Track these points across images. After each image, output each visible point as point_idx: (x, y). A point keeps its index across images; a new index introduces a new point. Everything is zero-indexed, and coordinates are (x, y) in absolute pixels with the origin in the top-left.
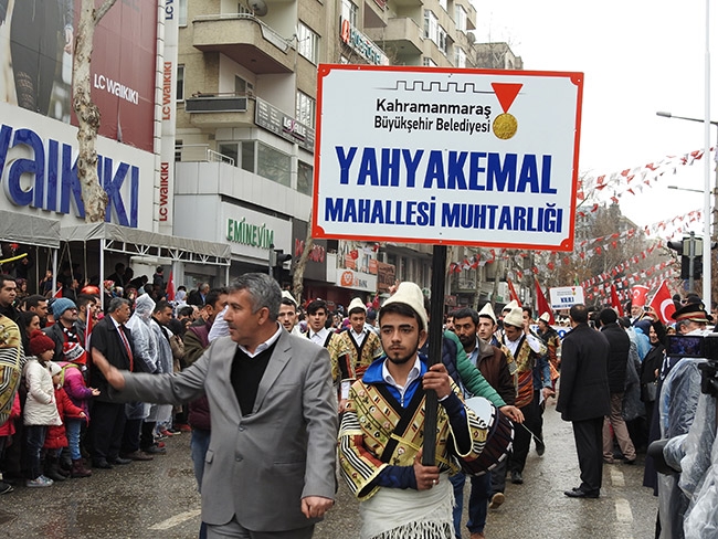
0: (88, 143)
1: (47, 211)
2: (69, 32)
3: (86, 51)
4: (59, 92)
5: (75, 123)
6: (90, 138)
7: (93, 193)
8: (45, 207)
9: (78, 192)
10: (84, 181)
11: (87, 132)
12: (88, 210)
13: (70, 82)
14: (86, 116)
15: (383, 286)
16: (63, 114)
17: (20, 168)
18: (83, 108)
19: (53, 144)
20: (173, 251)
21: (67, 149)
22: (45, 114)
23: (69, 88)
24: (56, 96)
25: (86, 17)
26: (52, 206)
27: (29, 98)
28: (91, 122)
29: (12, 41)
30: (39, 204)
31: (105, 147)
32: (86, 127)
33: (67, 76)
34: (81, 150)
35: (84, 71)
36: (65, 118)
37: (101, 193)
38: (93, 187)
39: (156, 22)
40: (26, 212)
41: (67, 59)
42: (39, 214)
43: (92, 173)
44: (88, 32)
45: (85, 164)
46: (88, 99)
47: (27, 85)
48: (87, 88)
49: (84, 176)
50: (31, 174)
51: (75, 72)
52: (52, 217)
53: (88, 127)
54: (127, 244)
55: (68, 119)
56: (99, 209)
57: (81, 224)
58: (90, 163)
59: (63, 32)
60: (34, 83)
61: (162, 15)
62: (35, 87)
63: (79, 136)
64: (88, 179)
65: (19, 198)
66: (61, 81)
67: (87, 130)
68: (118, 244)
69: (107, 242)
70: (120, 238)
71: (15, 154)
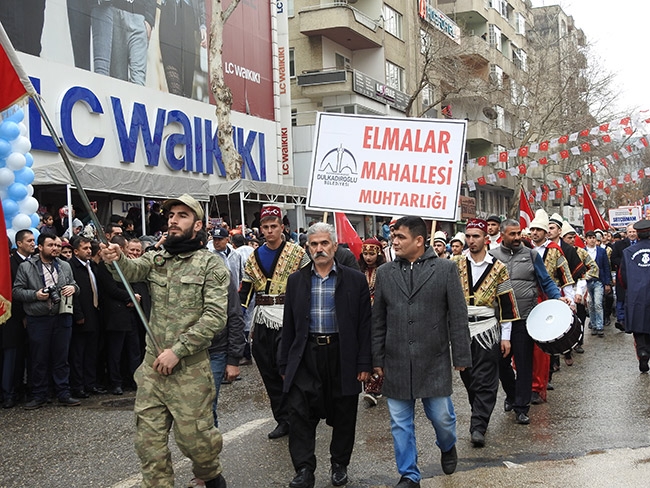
0: (225, 117)
1: (196, 173)
2: (203, 31)
3: (218, 44)
4: (199, 79)
5: (213, 102)
6: (225, 114)
7: (231, 156)
8: (195, 170)
9: (219, 157)
10: (223, 148)
11: (223, 109)
12: (228, 170)
13: (206, 70)
14: (221, 96)
15: (467, 215)
16: (203, 96)
17: (173, 141)
18: (219, 91)
19: (197, 121)
20: (296, 198)
21: (208, 123)
22: (190, 97)
23: (206, 75)
24: (197, 82)
25: (216, 19)
26: (200, 169)
27: (176, 85)
28: (226, 100)
29: (161, 43)
30: (190, 168)
31: (237, 119)
32: (222, 105)
33: (204, 66)
34: (220, 123)
35: (217, 61)
36: (205, 99)
37: (237, 156)
38: (230, 151)
39: (270, 17)
40: (180, 174)
41: (204, 52)
42: (191, 176)
43: (229, 141)
44: (218, 30)
45: (223, 134)
46: (222, 83)
47: (174, 75)
48: (220, 74)
49: (222, 143)
50: (182, 145)
51: (211, 62)
52: (201, 177)
53: (223, 105)
54: (261, 195)
55: (207, 99)
56: (236, 168)
57: (223, 182)
58: (226, 133)
59: (199, 31)
60: (179, 73)
61: (274, 9)
62: (180, 77)
63: (217, 113)
64: (226, 146)
65: (175, 164)
66: (200, 71)
67: (223, 107)
68: (253, 196)
69: (246, 194)
70: (255, 191)
71: (169, 131)
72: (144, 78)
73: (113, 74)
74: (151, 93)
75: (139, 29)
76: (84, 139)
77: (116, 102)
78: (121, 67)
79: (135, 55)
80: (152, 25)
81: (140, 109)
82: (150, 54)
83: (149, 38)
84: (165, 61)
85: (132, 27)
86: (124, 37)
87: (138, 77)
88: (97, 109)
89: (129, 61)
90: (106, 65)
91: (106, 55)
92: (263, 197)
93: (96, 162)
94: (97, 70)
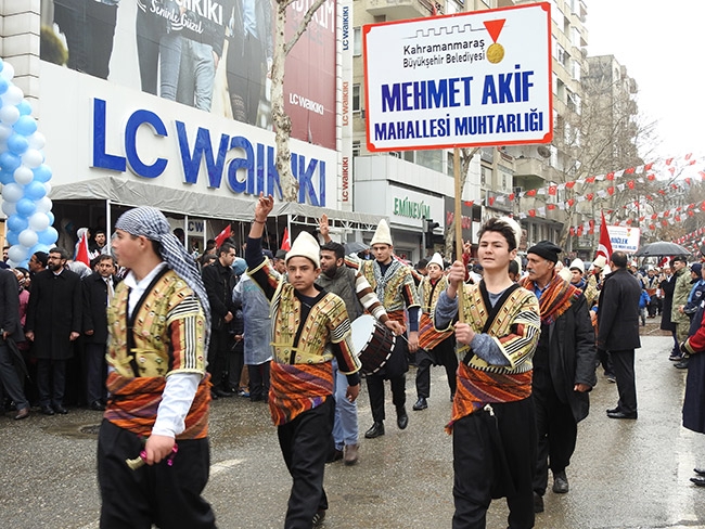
0: (283, 144)
2: (270, 64)
3: (280, 75)
4: (263, 108)
5: (275, 130)
6: (284, 141)
7: (288, 180)
8: (256, 193)
9: (278, 181)
10: (281, 173)
11: (282, 136)
12: (284, 193)
14: (281, 124)
16: (267, 124)
17: (236, 165)
18: (279, 118)
19: (260, 147)
20: (345, 222)
21: (271, 149)
22: (254, 125)
23: (269, 104)
25: (280, 50)
27: (242, 113)
28: (285, 128)
29: (227, 72)
30: (251, 190)
31: (296, 146)
32: (281, 132)
33: (268, 97)
34: (278, 149)
35: (279, 90)
36: (268, 127)
37: (293, 181)
38: (288, 176)
40: (241, 197)
41: (269, 82)
42: (251, 199)
43: (287, 166)
44: (281, 61)
45: (282, 161)
46: (281, 111)
47: (240, 103)
48: (281, 103)
49: (281, 169)
50: (244, 170)
51: (273, 91)
53: (283, 132)
54: (309, 218)
55: (270, 127)
56: (292, 193)
58: (284, 159)
59: (265, 63)
60: (244, 102)
61: (340, 46)
62: (246, 105)
63: (277, 140)
64: (285, 171)
65: (236, 187)
66: (265, 100)
67: (282, 134)
68: (301, 218)
69: (293, 216)
70: (303, 214)
71: (232, 155)
72: (210, 105)
73: (178, 100)
74: (216, 119)
75: (206, 59)
76: (147, 159)
77: (180, 126)
78: (187, 93)
79: (202, 82)
80: (220, 56)
81: (203, 134)
82: (216, 82)
83: (216, 67)
84: (231, 89)
85: (200, 56)
86: (191, 65)
87: (204, 103)
88: (161, 131)
89: (195, 88)
90: (173, 91)
91: (173, 81)
92: (311, 220)
93: (158, 182)
94: (163, 95)
